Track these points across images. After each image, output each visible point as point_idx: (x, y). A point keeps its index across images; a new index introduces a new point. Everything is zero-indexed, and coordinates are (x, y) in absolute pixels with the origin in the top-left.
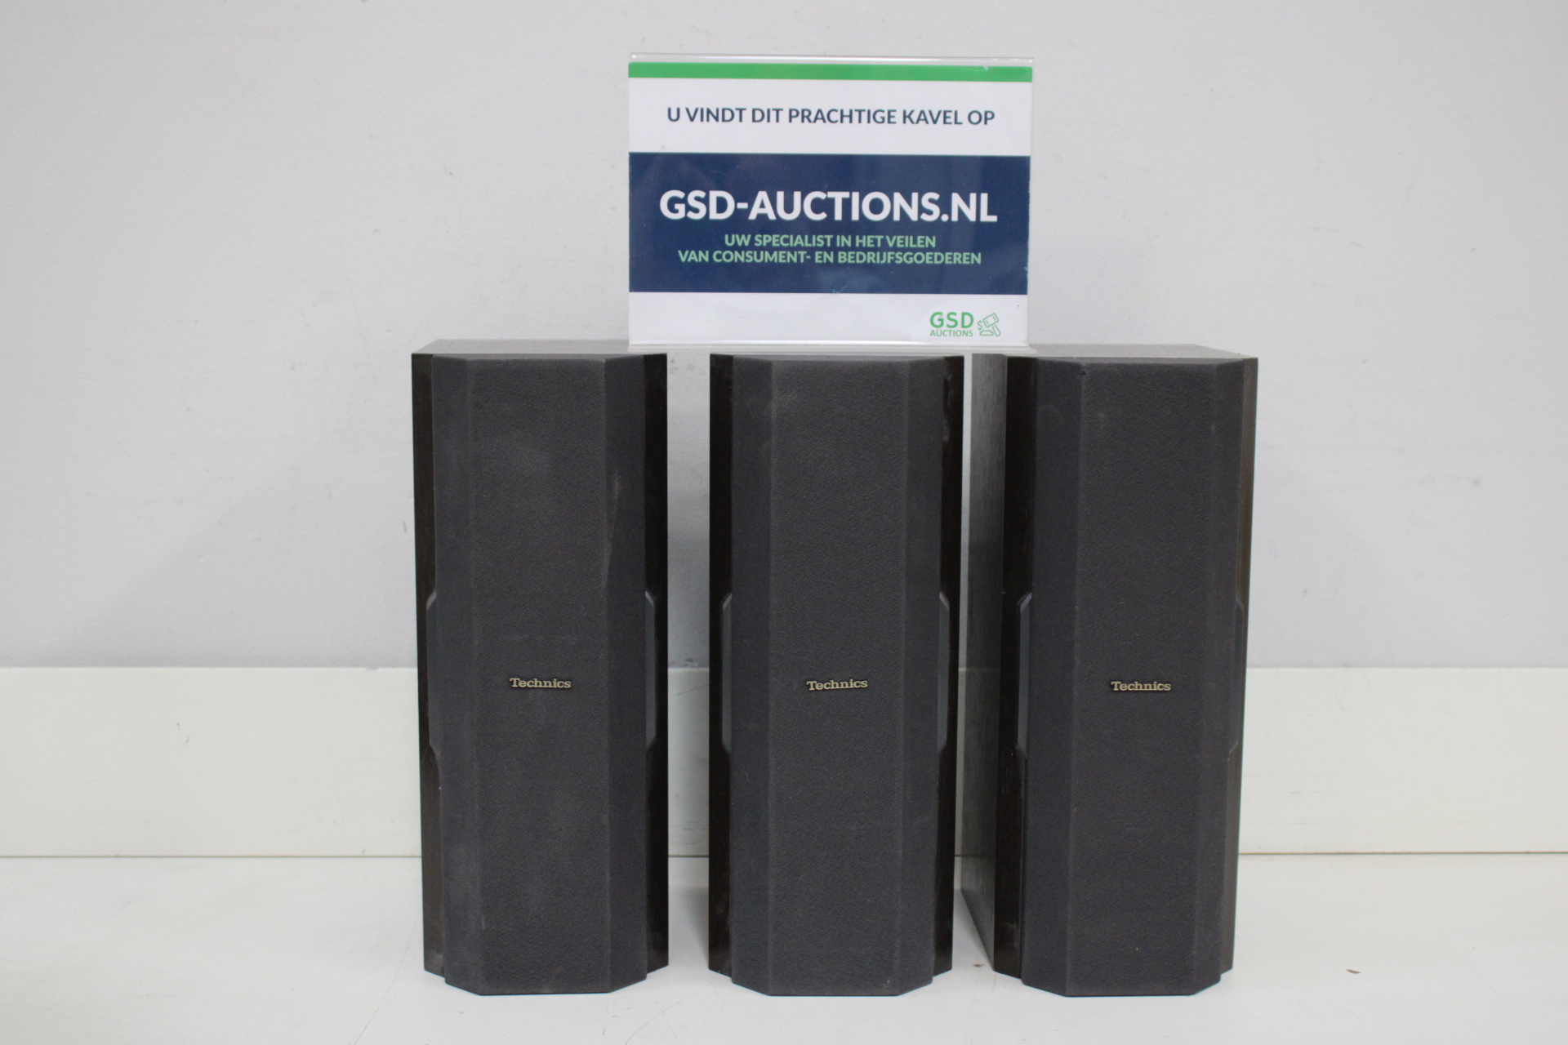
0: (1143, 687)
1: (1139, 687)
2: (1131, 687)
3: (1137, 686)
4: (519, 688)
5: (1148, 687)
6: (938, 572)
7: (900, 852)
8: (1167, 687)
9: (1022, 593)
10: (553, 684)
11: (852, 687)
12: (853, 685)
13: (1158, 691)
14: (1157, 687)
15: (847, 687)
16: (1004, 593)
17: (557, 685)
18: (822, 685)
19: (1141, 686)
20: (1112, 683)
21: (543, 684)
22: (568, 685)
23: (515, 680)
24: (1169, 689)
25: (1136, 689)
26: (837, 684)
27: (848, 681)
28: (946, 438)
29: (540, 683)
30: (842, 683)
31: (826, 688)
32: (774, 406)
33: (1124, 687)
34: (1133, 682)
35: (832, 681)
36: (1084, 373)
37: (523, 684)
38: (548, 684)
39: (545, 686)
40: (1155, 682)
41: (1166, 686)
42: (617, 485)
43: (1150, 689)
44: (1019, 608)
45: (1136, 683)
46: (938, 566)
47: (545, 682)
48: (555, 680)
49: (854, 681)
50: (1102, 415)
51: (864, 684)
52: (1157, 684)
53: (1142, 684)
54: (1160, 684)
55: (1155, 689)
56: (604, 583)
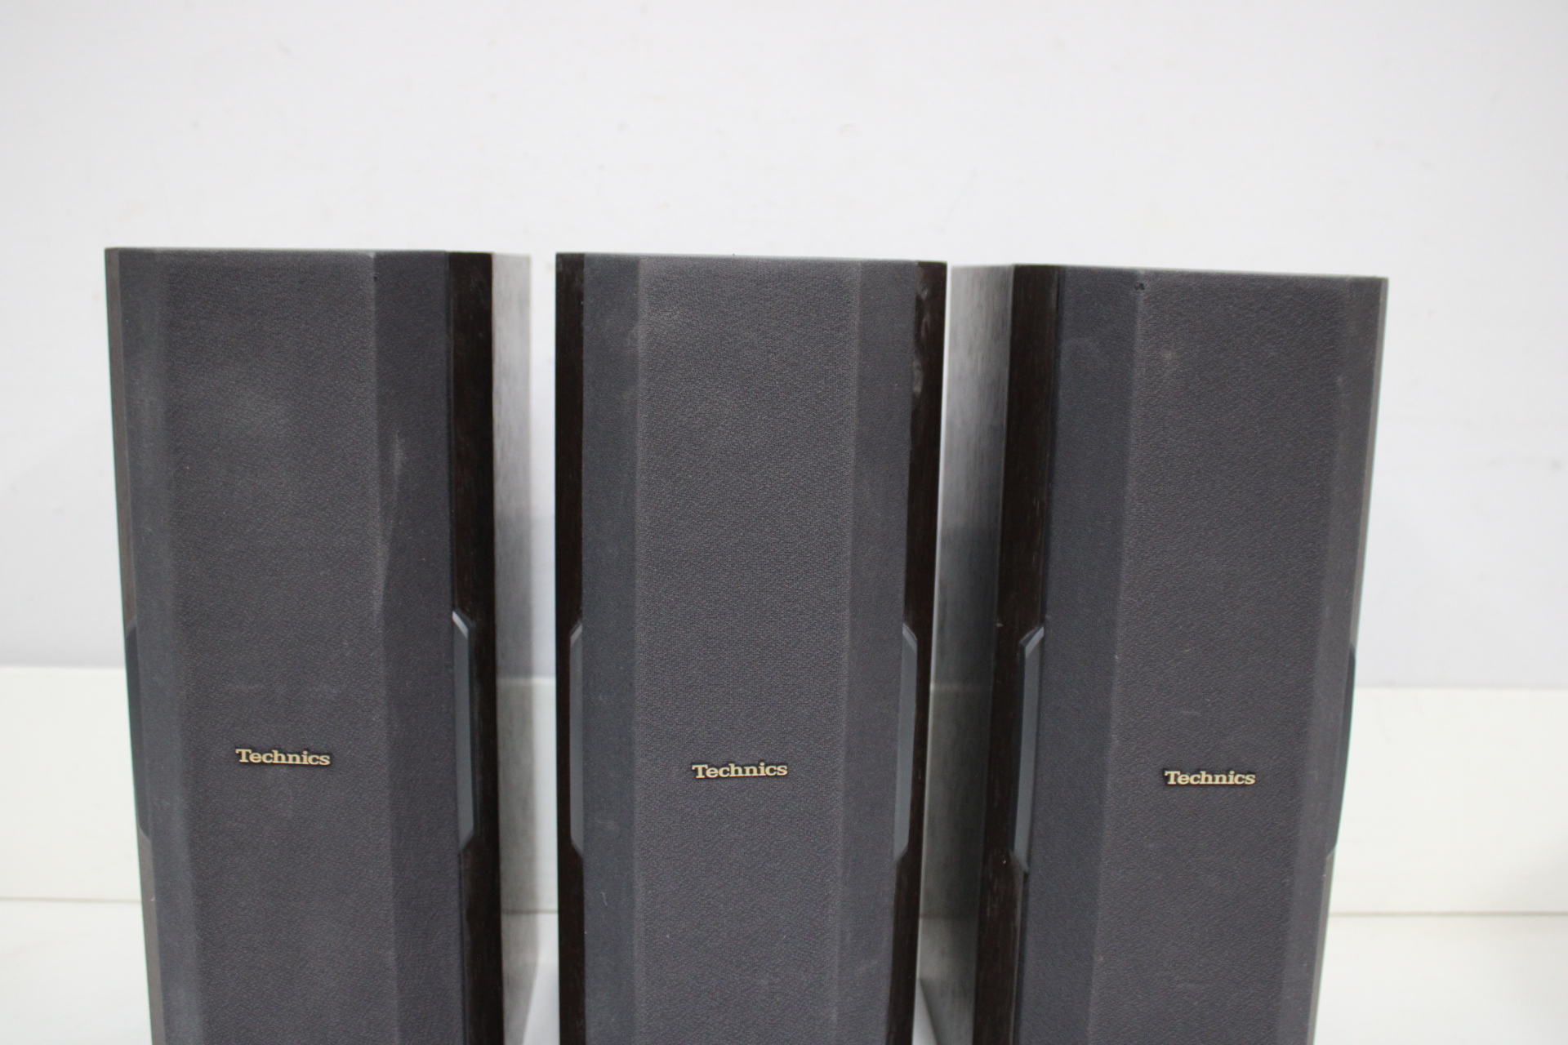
0: (1214, 780)
1: (1207, 779)
2: (1196, 779)
3: (1204, 778)
4: (251, 763)
5: (1220, 779)
6: (901, 596)
7: (834, 1017)
8: (1250, 780)
9: (1027, 627)
10: (302, 759)
11: (762, 774)
12: (765, 771)
13: (1235, 785)
14: (1234, 779)
15: (755, 774)
16: (999, 625)
17: (308, 760)
18: (716, 771)
19: (1210, 777)
20: (1167, 773)
21: (287, 759)
22: (325, 760)
23: (244, 752)
24: (1253, 782)
25: (1203, 782)
26: (740, 770)
27: (757, 766)
28: (918, 389)
29: (283, 757)
30: (747, 769)
31: (722, 775)
32: (641, 332)
33: (1185, 779)
34: (1198, 771)
35: (732, 765)
36: (1142, 286)
37: (256, 758)
38: (294, 759)
39: (291, 762)
40: (1232, 772)
41: (1247, 777)
42: (398, 455)
43: (1224, 782)
44: (1022, 649)
45: (1203, 773)
46: (902, 587)
47: (291, 757)
48: (305, 752)
49: (766, 766)
50: (1168, 356)
51: (782, 771)
52: (1235, 775)
53: (1212, 774)
54: (1238, 776)
55: (1231, 782)
56: (377, 606)
